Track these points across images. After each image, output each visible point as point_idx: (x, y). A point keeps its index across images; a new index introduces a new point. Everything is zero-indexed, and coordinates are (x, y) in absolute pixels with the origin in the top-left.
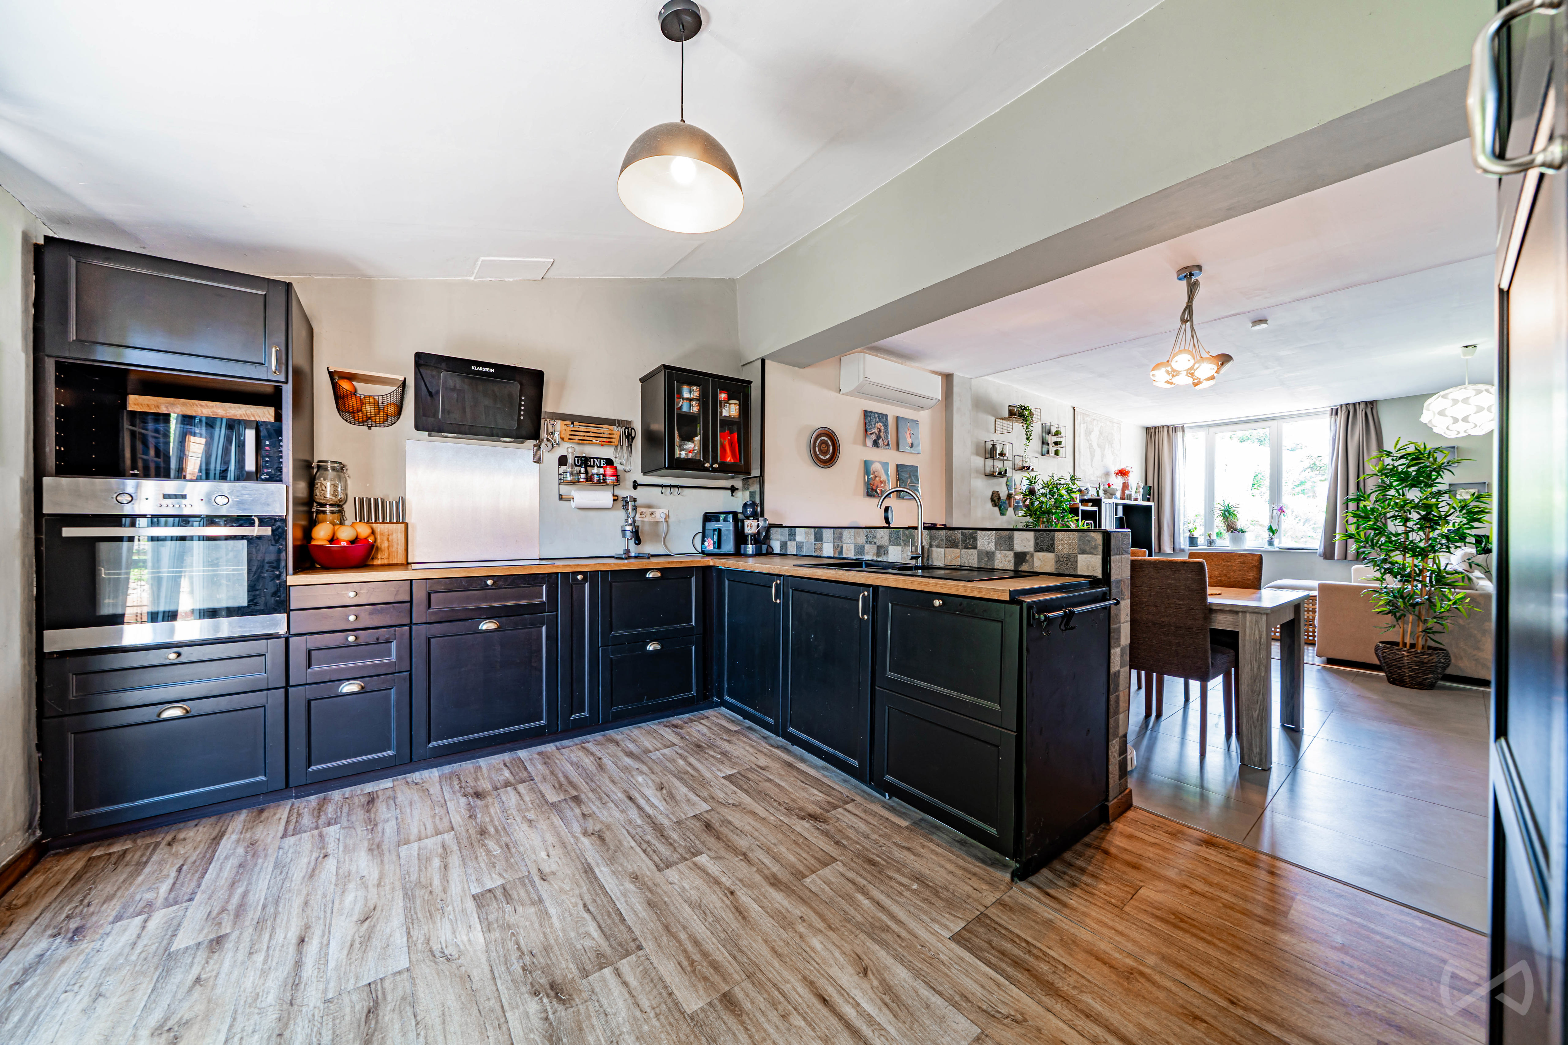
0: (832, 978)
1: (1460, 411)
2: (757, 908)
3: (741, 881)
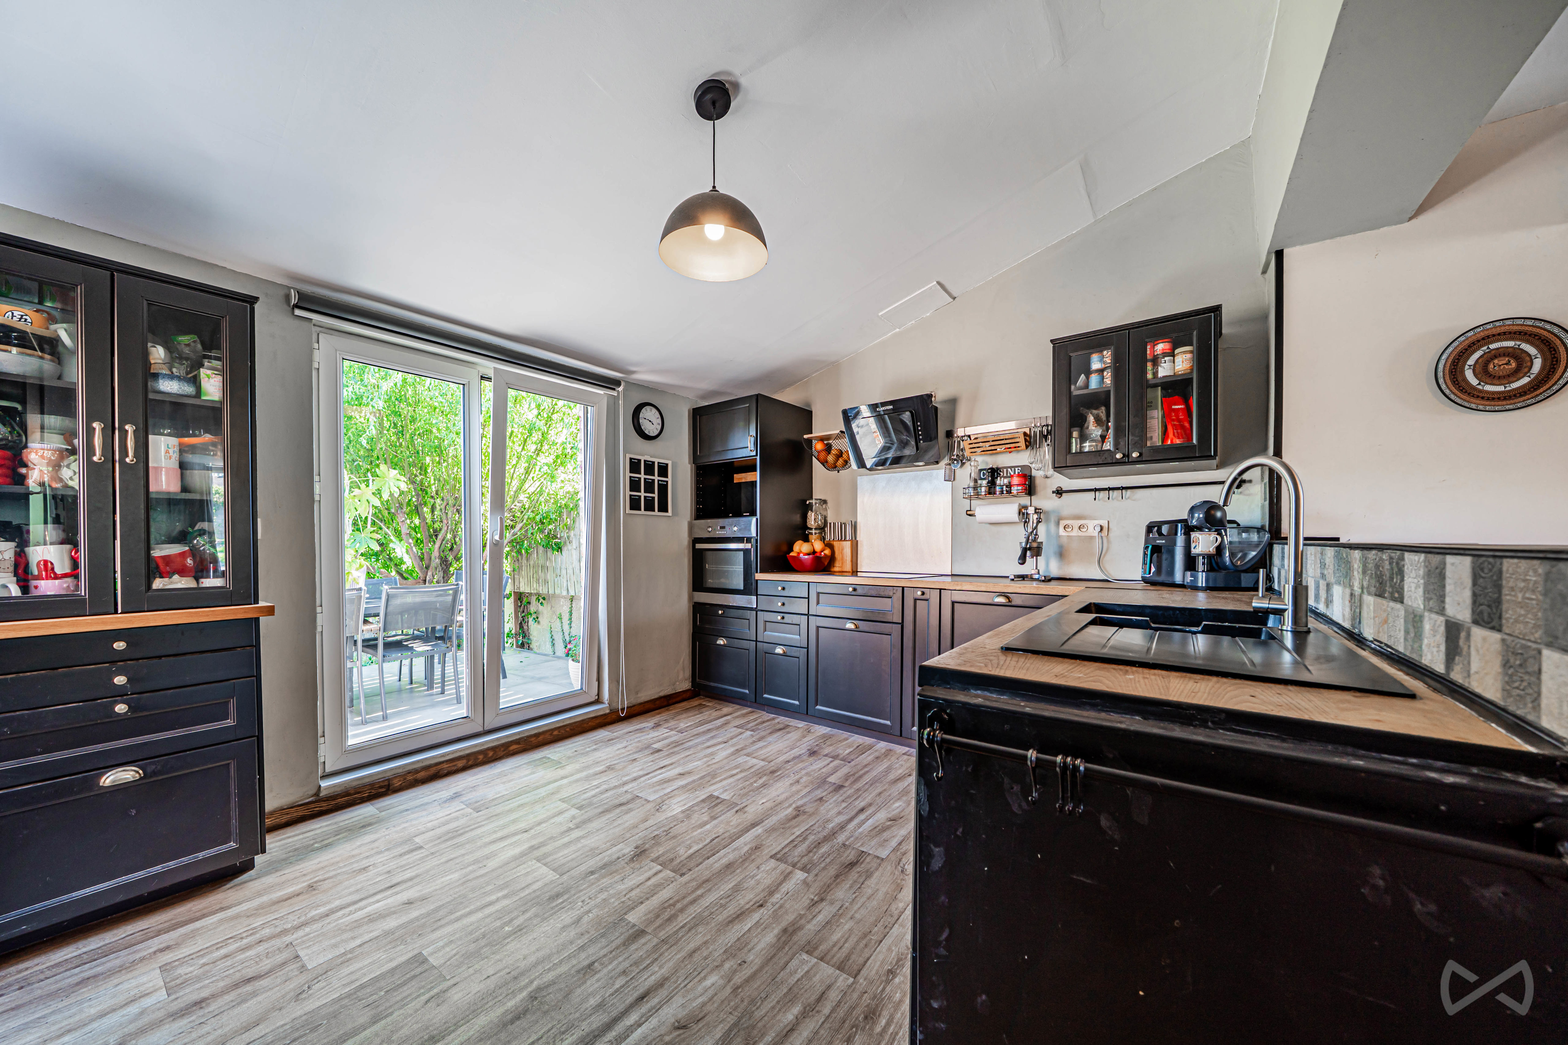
0: (669, 1000)
2: (746, 928)
3: (781, 907)
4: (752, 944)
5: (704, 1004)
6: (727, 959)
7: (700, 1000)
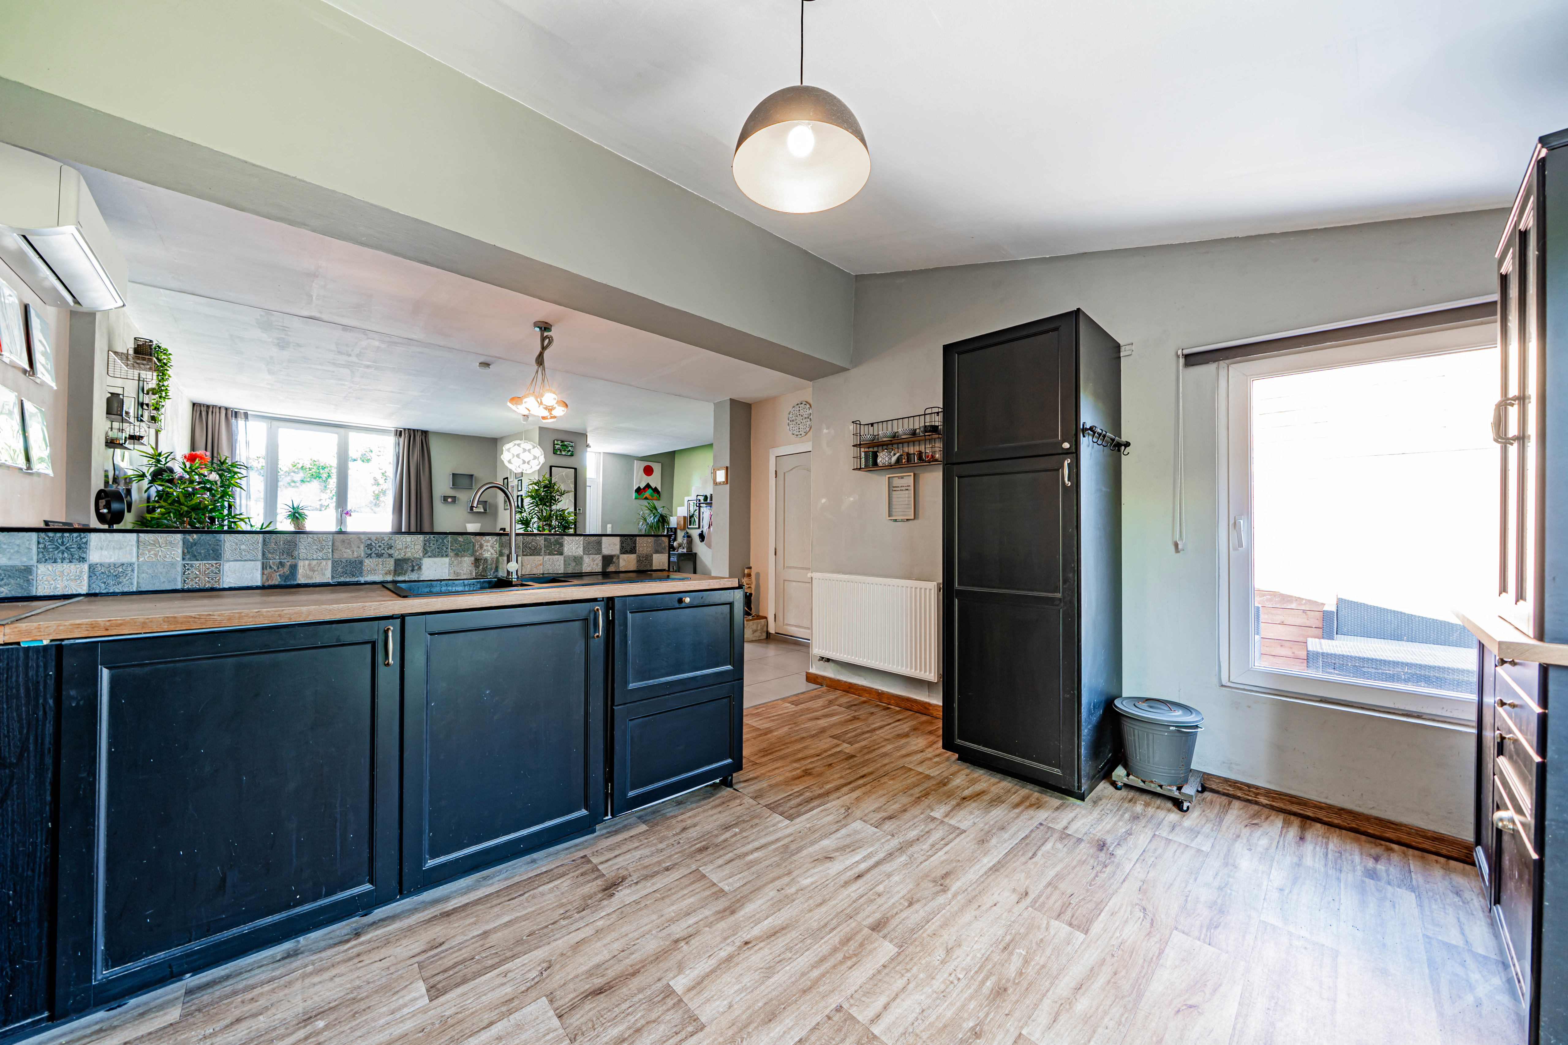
1: (526, 457)
4: (768, 904)
5: (813, 868)
6: (792, 895)
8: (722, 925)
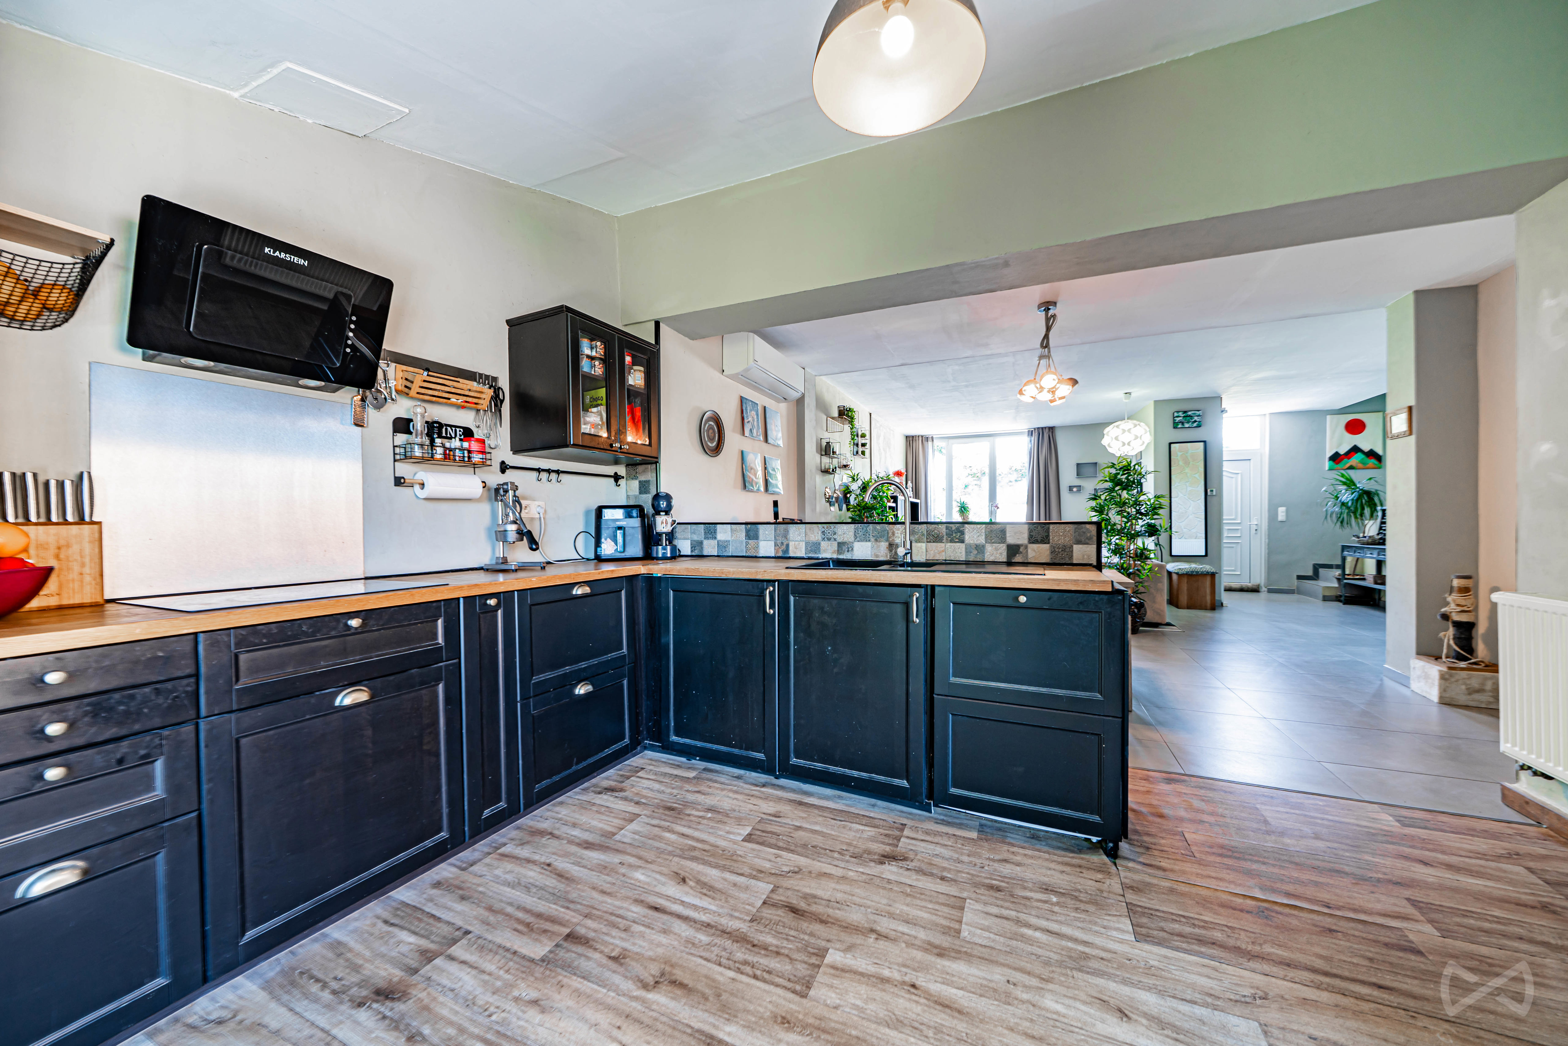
1: (1126, 438)
2: (960, 993)
3: (905, 966)
4: (980, 981)
5: (1085, 1003)
7: (1083, 1008)
8: (919, 955)
